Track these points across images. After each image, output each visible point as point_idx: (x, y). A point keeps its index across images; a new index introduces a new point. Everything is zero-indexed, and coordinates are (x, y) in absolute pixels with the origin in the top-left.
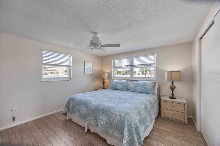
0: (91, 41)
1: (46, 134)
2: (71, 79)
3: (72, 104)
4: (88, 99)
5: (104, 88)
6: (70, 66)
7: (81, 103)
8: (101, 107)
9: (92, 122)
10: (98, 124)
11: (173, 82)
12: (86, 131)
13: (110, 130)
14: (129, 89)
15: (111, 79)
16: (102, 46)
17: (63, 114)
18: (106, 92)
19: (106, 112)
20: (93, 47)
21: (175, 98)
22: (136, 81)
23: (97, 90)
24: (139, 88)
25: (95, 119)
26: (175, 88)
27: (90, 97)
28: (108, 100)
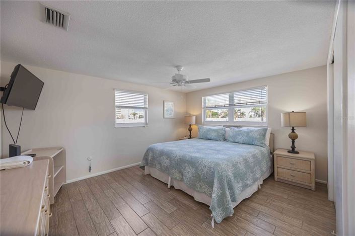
0: (174, 77)
1: (125, 187)
2: (147, 124)
3: (150, 155)
4: (170, 149)
5: (190, 137)
6: (146, 108)
7: (162, 153)
8: (186, 158)
9: (177, 175)
10: (184, 178)
11: (293, 128)
12: (169, 187)
13: (198, 185)
14: (226, 139)
15: (202, 125)
16: (187, 82)
17: (140, 167)
18: (193, 142)
19: (193, 163)
20: (176, 84)
21: (297, 153)
22: (238, 127)
23: (180, 140)
24: (240, 137)
25: (180, 172)
26: (297, 137)
27: (173, 147)
28: (195, 150)
